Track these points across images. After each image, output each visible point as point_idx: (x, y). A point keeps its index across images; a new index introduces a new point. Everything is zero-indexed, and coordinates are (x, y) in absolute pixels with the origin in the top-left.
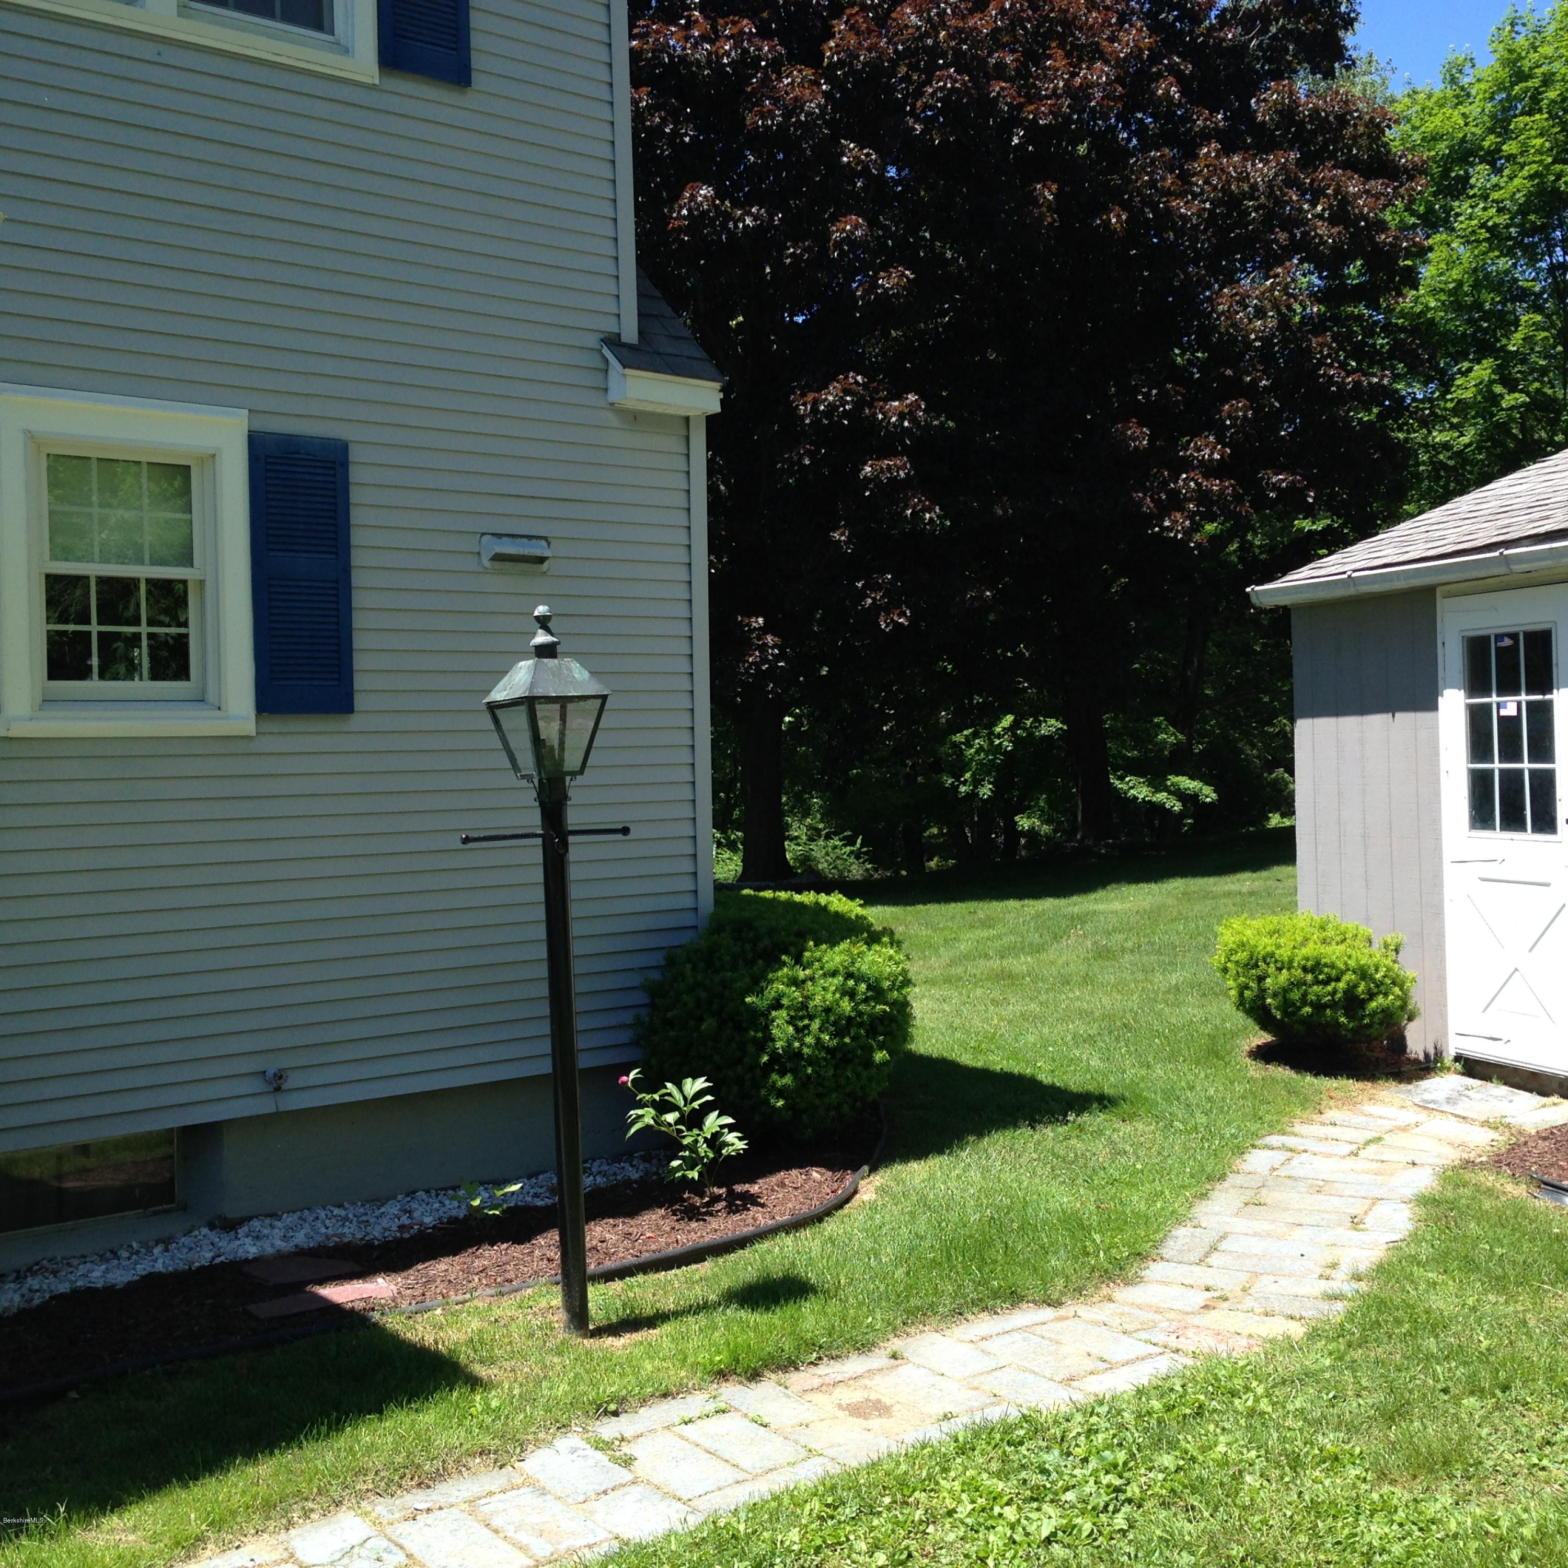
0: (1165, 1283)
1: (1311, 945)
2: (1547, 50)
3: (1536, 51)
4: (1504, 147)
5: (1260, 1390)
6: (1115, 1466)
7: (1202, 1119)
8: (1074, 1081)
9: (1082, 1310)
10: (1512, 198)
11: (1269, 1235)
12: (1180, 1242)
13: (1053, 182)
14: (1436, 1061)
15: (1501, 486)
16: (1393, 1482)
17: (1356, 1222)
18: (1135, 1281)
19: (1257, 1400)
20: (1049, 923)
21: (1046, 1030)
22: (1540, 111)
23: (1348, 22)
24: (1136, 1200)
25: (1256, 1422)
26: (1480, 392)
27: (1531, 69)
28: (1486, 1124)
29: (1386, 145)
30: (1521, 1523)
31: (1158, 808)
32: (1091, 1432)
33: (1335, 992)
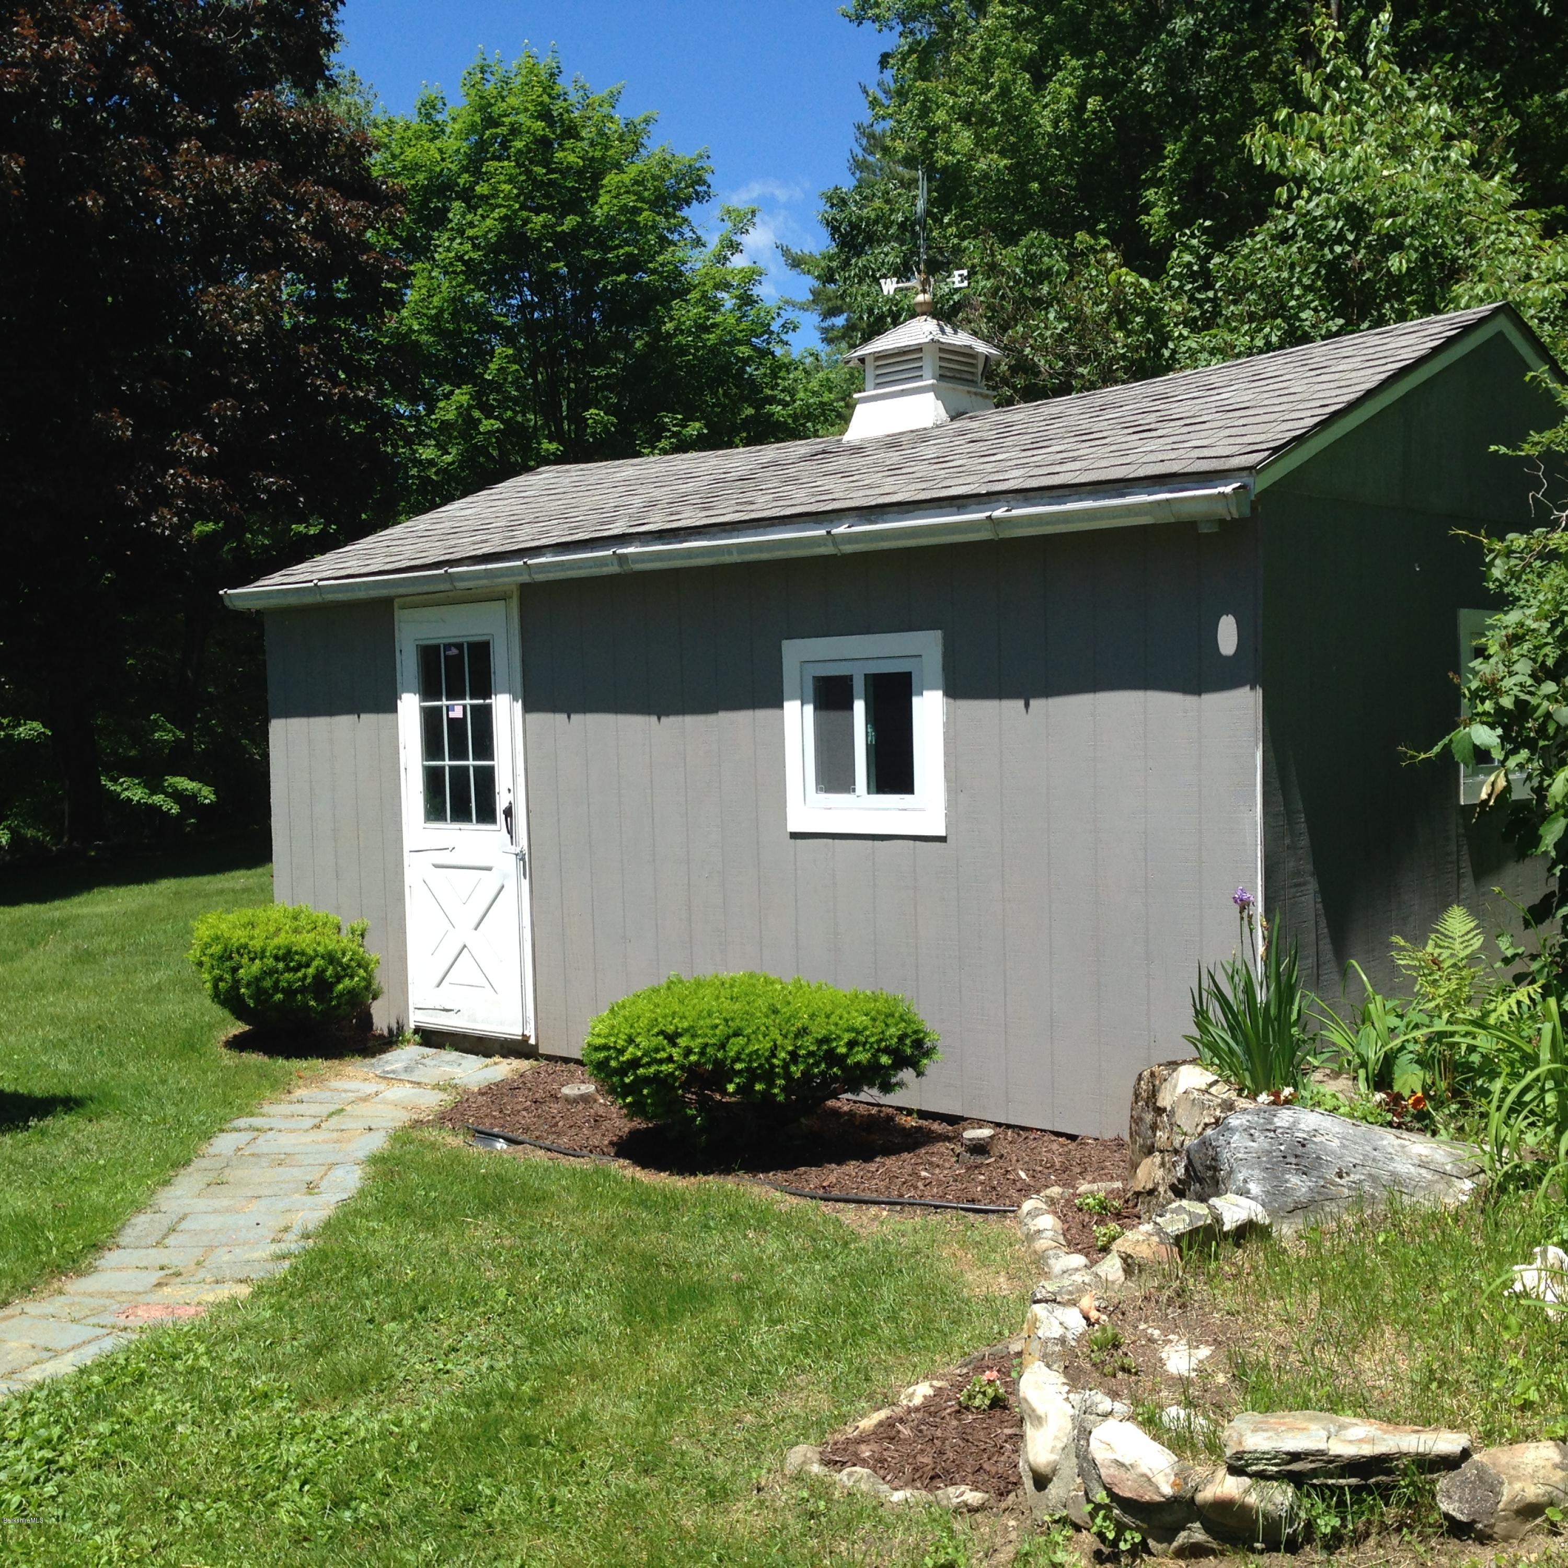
0: (120, 1269)
1: (283, 934)
2: (512, 101)
3: (503, 100)
4: (478, 188)
5: (201, 1349)
6: (49, 1441)
7: (171, 1110)
8: (38, 1087)
9: (32, 1308)
10: (485, 236)
11: (228, 1210)
12: (138, 1228)
13: (21, 155)
14: (398, 1035)
15: (454, 508)
16: (315, 1407)
17: (311, 1188)
18: (91, 1270)
19: (196, 1358)
20: (26, 929)
21: (12, 1039)
22: (508, 158)
23: (329, 42)
24: (96, 1195)
25: (193, 1378)
26: (460, 414)
27: (500, 116)
28: (437, 1087)
29: (367, 169)
30: (422, 1419)
31: (155, 810)
32: (27, 1414)
33: (305, 977)
